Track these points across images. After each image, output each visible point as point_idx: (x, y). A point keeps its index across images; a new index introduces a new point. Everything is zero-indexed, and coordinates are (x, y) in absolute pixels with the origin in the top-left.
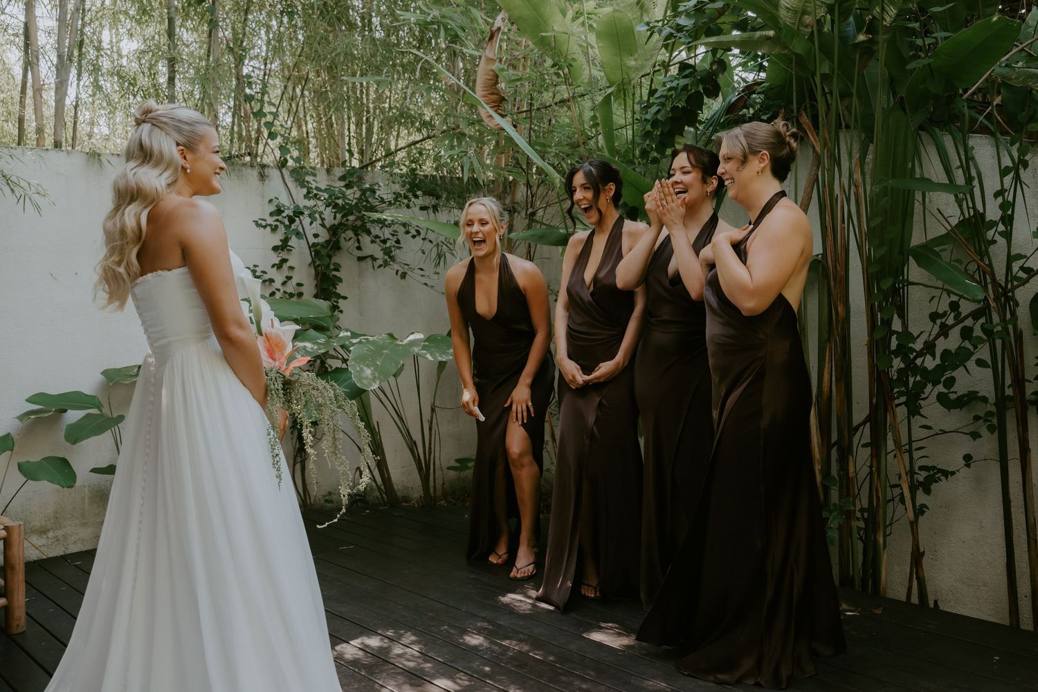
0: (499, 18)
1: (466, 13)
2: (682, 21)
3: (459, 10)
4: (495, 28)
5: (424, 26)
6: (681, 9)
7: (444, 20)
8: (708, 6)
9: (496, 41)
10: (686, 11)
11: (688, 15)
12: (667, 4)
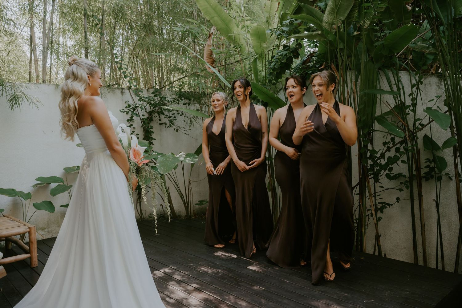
0: (212, 29)
1: (199, 27)
2: (284, 28)
3: (197, 26)
4: (211, 33)
5: (184, 32)
6: (283, 24)
7: (191, 30)
8: (295, 22)
9: (211, 38)
10: (286, 24)
11: (286, 26)
12: (278, 22)
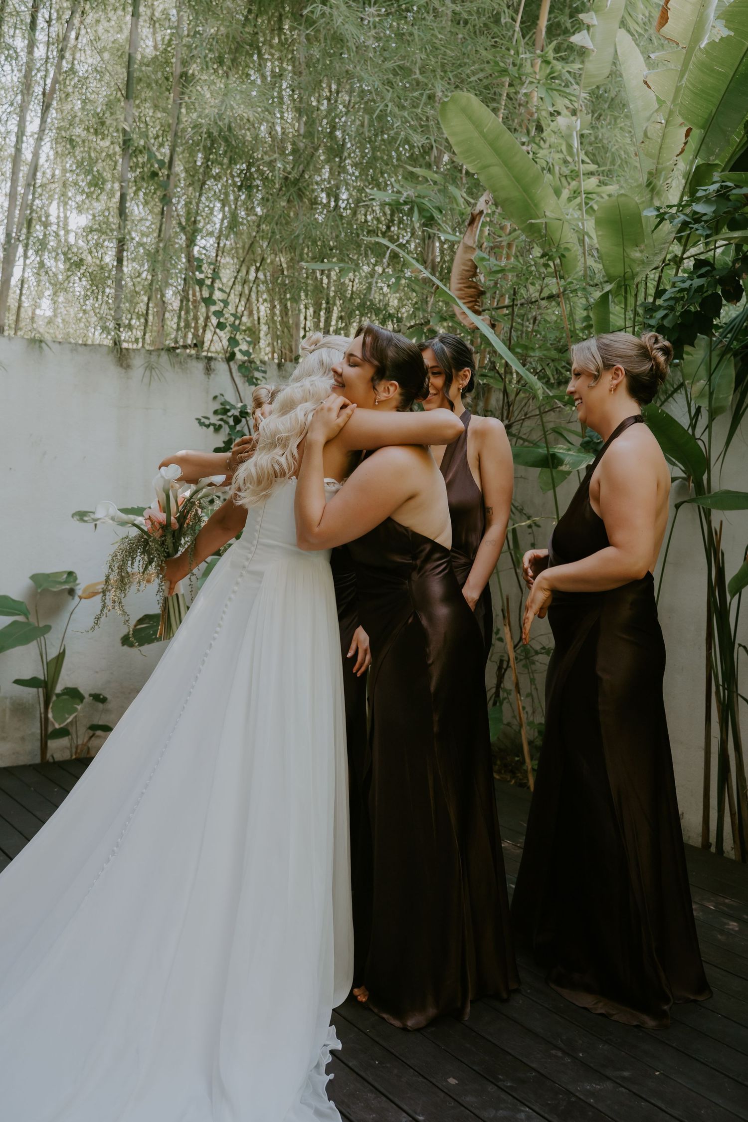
0: (482, 200)
1: (444, 191)
2: (700, 208)
3: (436, 188)
4: (477, 211)
5: (396, 207)
6: (700, 194)
7: (418, 200)
8: (734, 192)
9: (477, 226)
10: (706, 196)
11: (707, 200)
12: (684, 189)
